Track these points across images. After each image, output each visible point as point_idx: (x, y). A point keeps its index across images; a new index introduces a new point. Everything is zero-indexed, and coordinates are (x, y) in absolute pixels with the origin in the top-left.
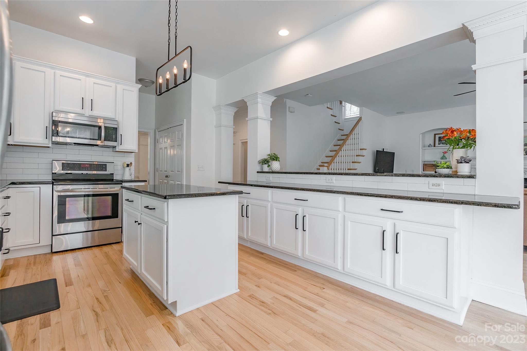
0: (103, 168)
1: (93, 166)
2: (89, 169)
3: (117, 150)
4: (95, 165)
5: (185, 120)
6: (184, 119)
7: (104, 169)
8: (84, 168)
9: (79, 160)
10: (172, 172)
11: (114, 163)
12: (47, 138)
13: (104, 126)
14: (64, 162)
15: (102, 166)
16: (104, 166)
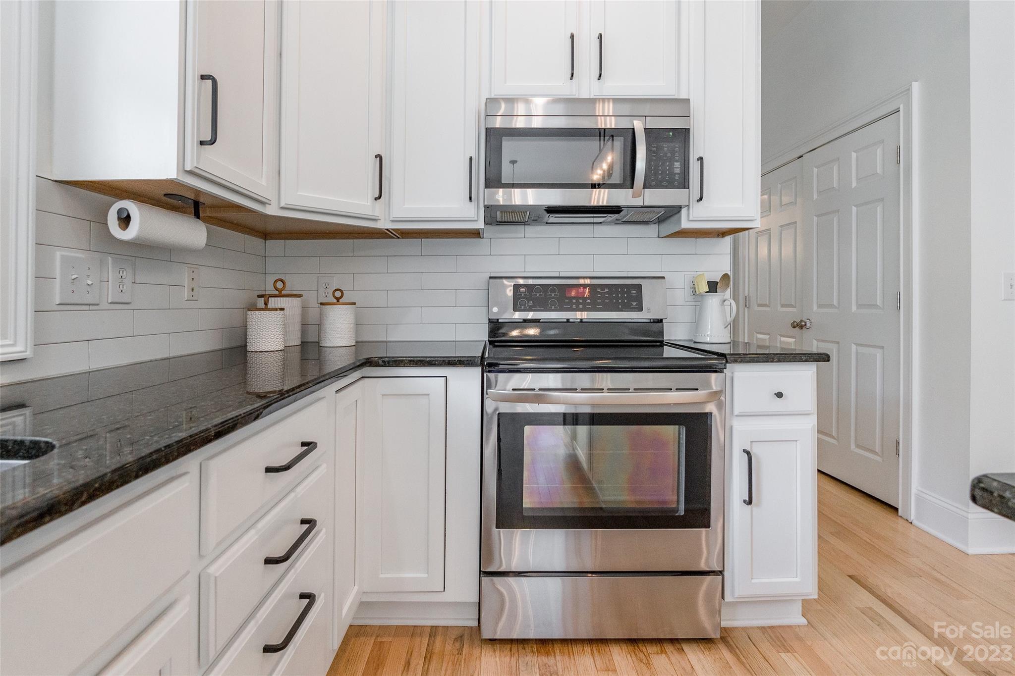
0: (631, 298)
1: (599, 293)
2: (589, 304)
3: (685, 224)
4: (606, 290)
5: (916, 87)
6: (911, 82)
7: (634, 304)
8: (574, 301)
9: (557, 275)
10: (784, 309)
11: (663, 278)
12: (470, 198)
13: (645, 129)
14: (521, 281)
15: (629, 292)
16: (634, 292)
